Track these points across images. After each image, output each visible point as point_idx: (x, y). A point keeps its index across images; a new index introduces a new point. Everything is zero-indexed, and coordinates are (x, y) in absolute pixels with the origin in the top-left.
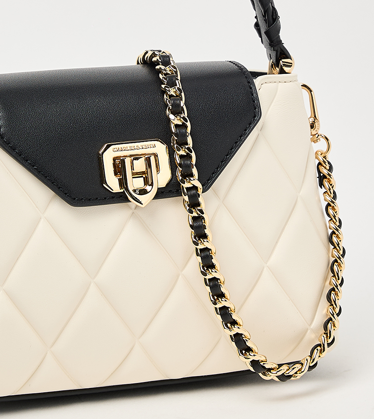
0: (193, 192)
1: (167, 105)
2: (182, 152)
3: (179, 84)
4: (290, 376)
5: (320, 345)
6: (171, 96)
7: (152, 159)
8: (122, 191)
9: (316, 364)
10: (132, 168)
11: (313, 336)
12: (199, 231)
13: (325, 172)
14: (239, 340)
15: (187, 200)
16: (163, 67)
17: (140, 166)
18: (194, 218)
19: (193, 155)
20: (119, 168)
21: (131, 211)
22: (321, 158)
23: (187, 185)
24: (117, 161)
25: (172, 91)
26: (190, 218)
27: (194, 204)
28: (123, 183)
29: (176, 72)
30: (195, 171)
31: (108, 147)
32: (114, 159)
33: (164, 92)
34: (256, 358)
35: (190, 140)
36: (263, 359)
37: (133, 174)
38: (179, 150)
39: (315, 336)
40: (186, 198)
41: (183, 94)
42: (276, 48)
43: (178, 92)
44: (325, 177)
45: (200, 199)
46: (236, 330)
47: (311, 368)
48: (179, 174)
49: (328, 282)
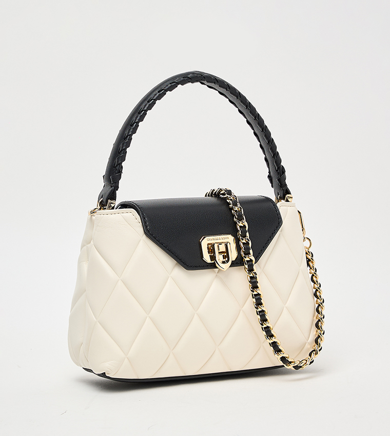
0: (250, 263)
1: (234, 216)
2: (244, 241)
3: (239, 205)
4: (301, 367)
5: (315, 350)
6: (236, 211)
7: (228, 244)
8: (213, 262)
9: (313, 361)
10: (219, 250)
11: (309, 346)
12: (254, 284)
13: (310, 257)
14: (274, 345)
15: (247, 267)
16: (229, 196)
17: (222, 248)
18: (251, 277)
19: (250, 242)
20: (211, 250)
21: (215, 275)
22: (307, 250)
23: (247, 259)
24: (210, 246)
25: (236, 209)
26: (249, 277)
27: (251, 270)
28: (213, 258)
29: (236, 199)
30: (251, 251)
31: (205, 237)
32: (208, 244)
33: (232, 209)
34: (284, 355)
35: (248, 234)
36: (287, 356)
37: (219, 253)
38: (243, 240)
39: (310, 346)
40: (247, 266)
41: (242, 210)
42: (284, 188)
43: (240, 209)
44: (309, 260)
45: (254, 267)
46: (274, 340)
47: (311, 363)
48: (242, 254)
49: (315, 317)
